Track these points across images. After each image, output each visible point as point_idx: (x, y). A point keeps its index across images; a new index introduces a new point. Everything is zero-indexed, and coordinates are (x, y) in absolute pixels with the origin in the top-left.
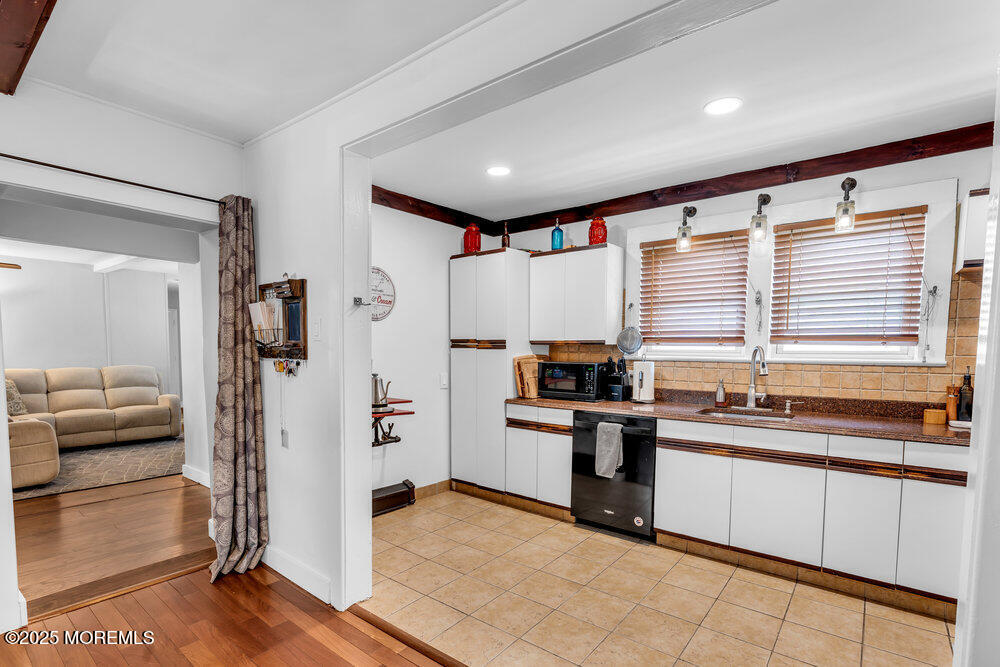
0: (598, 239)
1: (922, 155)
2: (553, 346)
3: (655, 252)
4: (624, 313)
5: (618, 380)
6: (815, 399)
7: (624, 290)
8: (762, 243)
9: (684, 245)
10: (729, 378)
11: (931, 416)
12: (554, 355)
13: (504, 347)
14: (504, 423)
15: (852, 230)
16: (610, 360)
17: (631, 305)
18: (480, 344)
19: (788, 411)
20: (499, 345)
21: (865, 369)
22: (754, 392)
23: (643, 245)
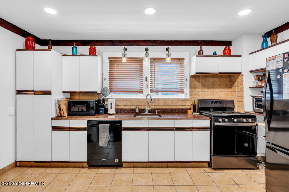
0: (93, 53)
1: (182, 45)
2: (72, 94)
3: (113, 61)
4: (102, 82)
5: (103, 106)
7: (102, 73)
9: (124, 60)
10: (139, 104)
11: (189, 112)
12: (73, 97)
13: (50, 94)
14: (51, 129)
15: (170, 62)
16: (99, 99)
17: (105, 79)
18: (35, 93)
19: (157, 113)
20: (48, 93)
21: (173, 100)
22: (147, 108)
23: (109, 58)
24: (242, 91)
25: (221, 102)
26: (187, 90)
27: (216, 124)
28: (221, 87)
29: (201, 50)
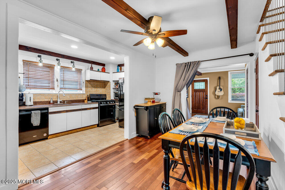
3: (29, 64)
6: (69, 100)
8: (57, 69)
9: (40, 64)
17: (19, 77)
19: (66, 103)
22: (59, 101)
23: (23, 61)
24: (110, 90)
25: (101, 95)
26: (84, 89)
27: (101, 105)
28: (100, 87)
29: (92, 67)
